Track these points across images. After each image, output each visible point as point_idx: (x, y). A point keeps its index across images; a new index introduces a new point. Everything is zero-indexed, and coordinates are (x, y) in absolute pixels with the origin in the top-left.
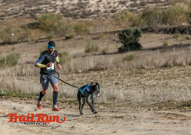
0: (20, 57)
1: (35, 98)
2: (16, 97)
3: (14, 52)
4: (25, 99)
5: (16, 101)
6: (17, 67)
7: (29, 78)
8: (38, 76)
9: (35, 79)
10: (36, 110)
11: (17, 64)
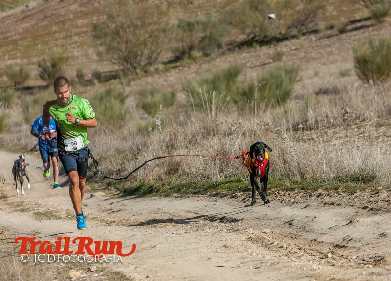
0: (298, 78)
1: (347, 188)
2: (292, 189)
3: (282, 64)
4: (319, 195)
5: (293, 203)
6: (292, 105)
7: (326, 133)
8: (354, 127)
9: (347, 136)
10: (351, 222)
11: (290, 99)
